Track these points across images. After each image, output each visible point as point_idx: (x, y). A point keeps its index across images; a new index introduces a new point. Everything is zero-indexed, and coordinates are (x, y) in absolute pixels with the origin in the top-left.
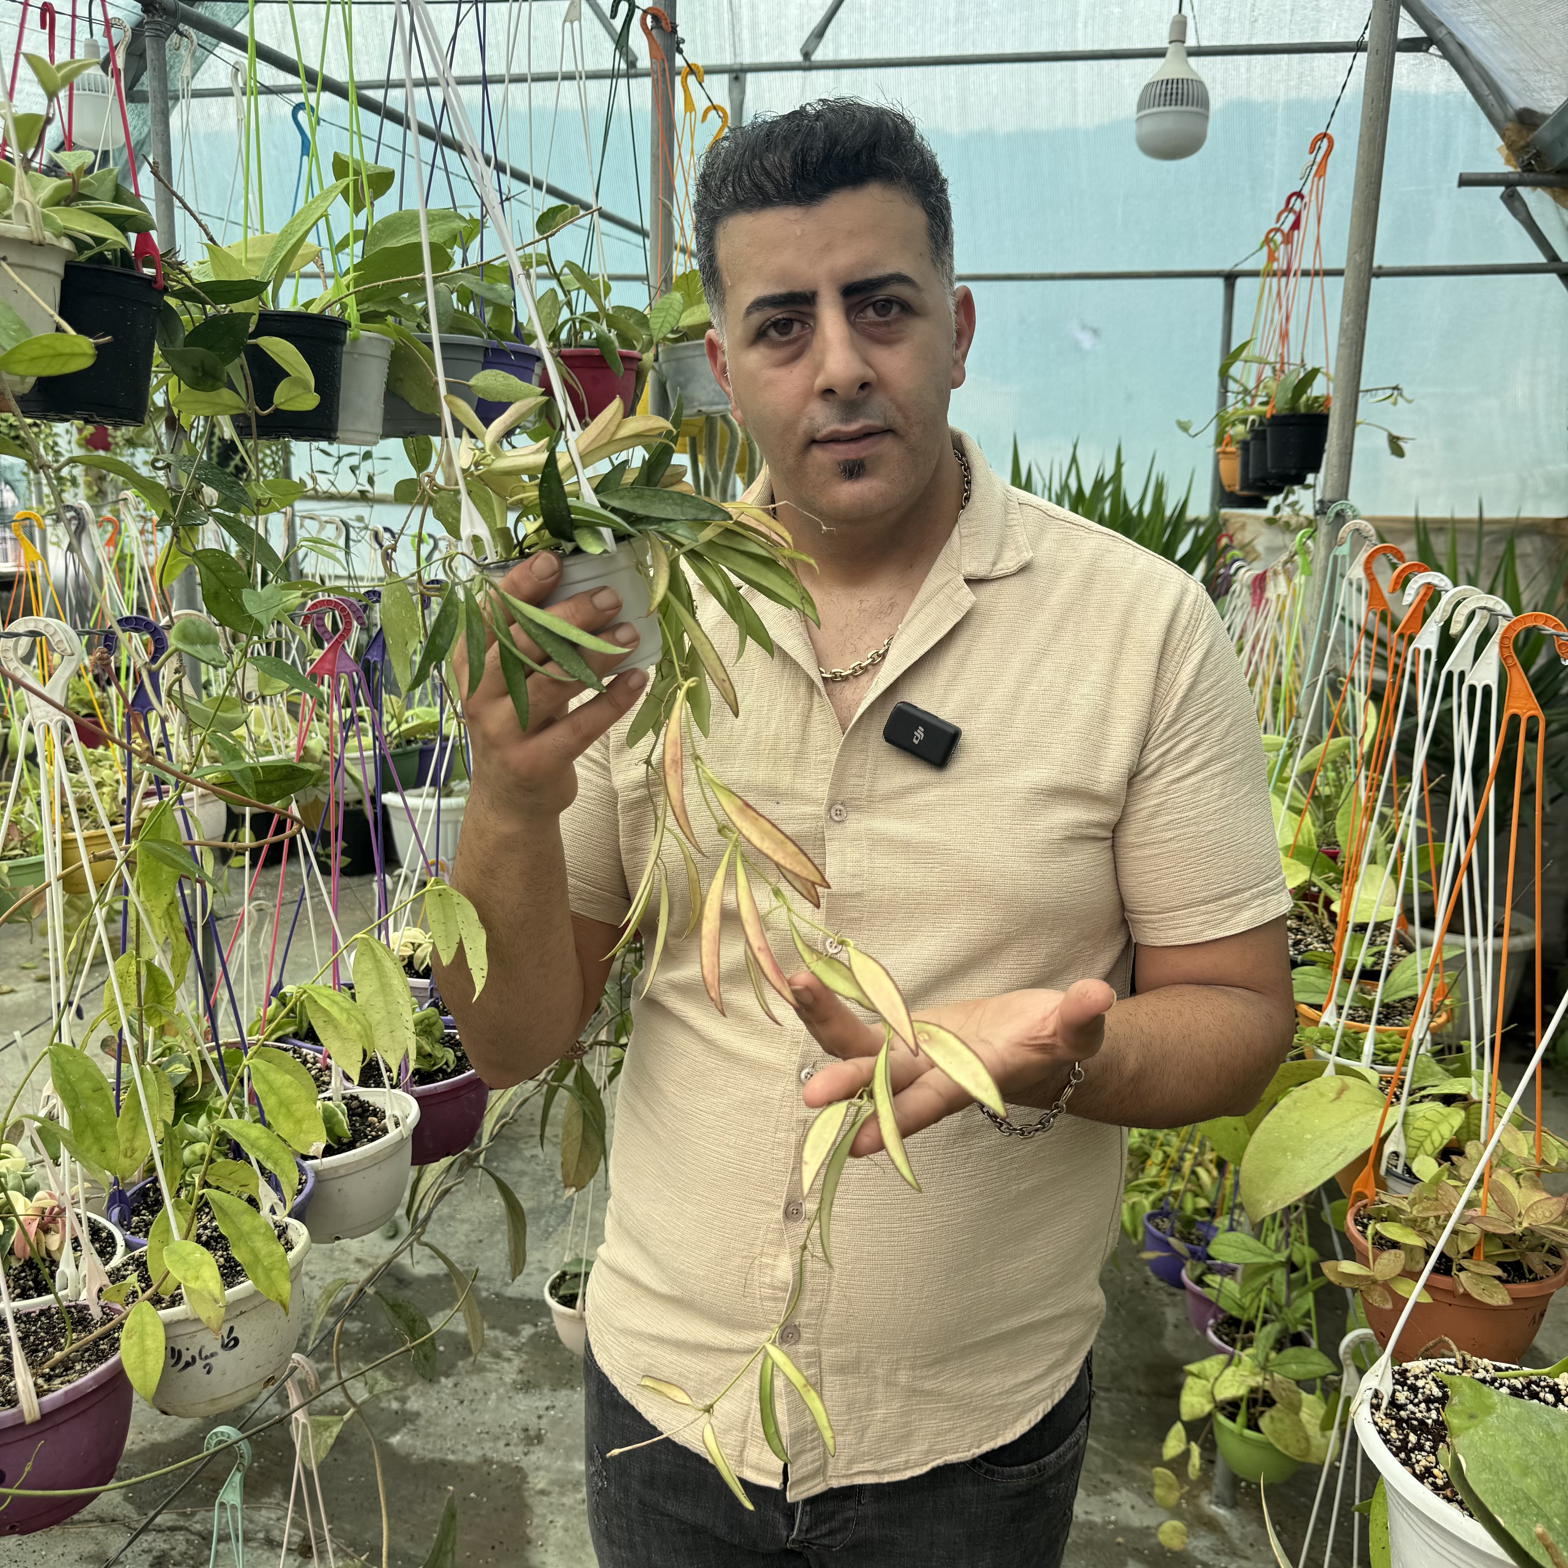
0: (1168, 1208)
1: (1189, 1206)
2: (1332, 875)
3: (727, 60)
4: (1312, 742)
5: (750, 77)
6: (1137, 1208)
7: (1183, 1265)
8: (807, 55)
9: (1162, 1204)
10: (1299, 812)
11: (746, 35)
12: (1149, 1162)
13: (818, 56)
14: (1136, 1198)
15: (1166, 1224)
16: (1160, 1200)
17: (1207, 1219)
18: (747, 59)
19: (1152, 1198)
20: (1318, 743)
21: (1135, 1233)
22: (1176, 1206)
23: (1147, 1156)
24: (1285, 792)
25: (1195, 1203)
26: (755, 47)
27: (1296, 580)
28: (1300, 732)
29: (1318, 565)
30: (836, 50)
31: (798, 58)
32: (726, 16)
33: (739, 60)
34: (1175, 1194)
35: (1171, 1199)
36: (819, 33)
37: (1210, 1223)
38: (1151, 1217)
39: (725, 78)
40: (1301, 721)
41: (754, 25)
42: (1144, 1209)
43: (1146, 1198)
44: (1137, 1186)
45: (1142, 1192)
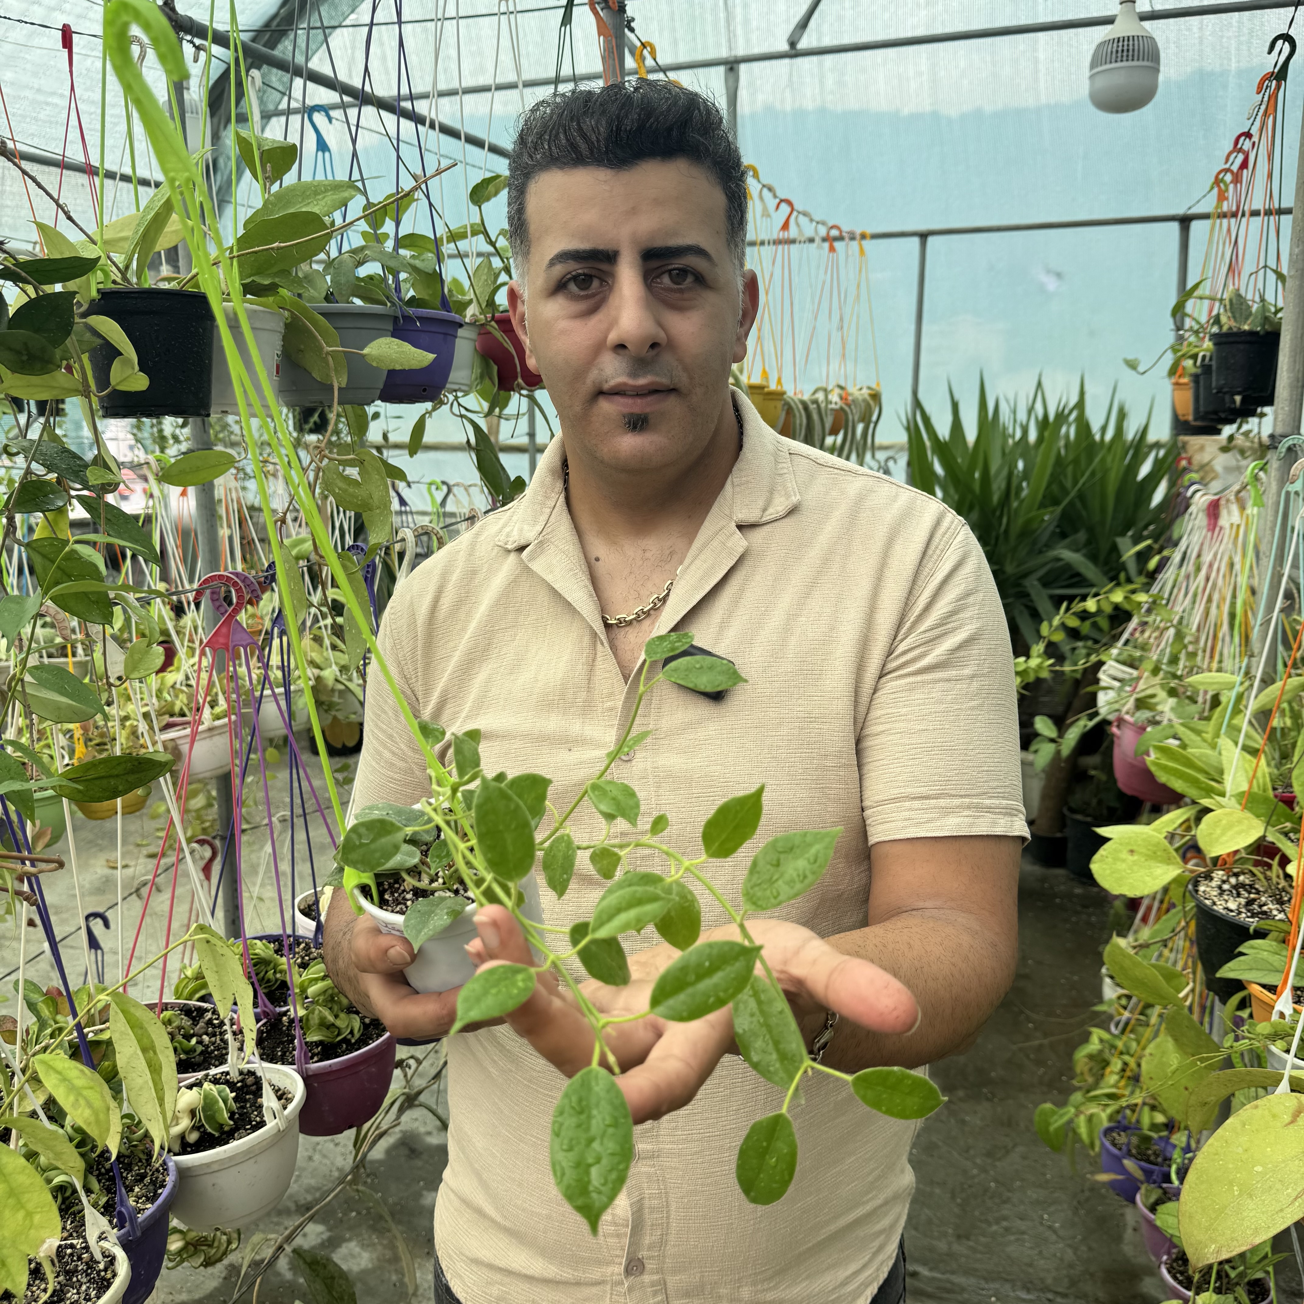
0: (1125, 1122)
1: (1146, 1121)
2: (1288, 825)
3: (724, 53)
4: (1267, 681)
5: (743, 67)
6: (1095, 1120)
7: (1139, 1188)
8: (793, 44)
9: (1119, 1117)
10: (1254, 752)
11: (739, 31)
12: (1108, 1070)
13: (803, 44)
14: (1093, 1109)
15: (1122, 1139)
16: (1118, 1112)
17: (1164, 1133)
18: (741, 52)
19: (1109, 1110)
20: (1273, 682)
21: (1092, 1145)
22: (1134, 1120)
23: (1107, 1063)
24: (1239, 731)
25: (1152, 1118)
26: (748, 41)
27: (1249, 511)
28: (1253, 672)
29: (1270, 499)
30: (819, 39)
31: (784, 47)
32: (722, 15)
33: (734, 53)
34: (1133, 1108)
35: (1128, 1112)
36: (804, 24)
37: (1168, 1138)
38: (1109, 1131)
39: (721, 69)
40: (1254, 660)
41: (746, 22)
42: (1101, 1122)
43: (1104, 1110)
44: (1095, 1097)
45: (1100, 1103)
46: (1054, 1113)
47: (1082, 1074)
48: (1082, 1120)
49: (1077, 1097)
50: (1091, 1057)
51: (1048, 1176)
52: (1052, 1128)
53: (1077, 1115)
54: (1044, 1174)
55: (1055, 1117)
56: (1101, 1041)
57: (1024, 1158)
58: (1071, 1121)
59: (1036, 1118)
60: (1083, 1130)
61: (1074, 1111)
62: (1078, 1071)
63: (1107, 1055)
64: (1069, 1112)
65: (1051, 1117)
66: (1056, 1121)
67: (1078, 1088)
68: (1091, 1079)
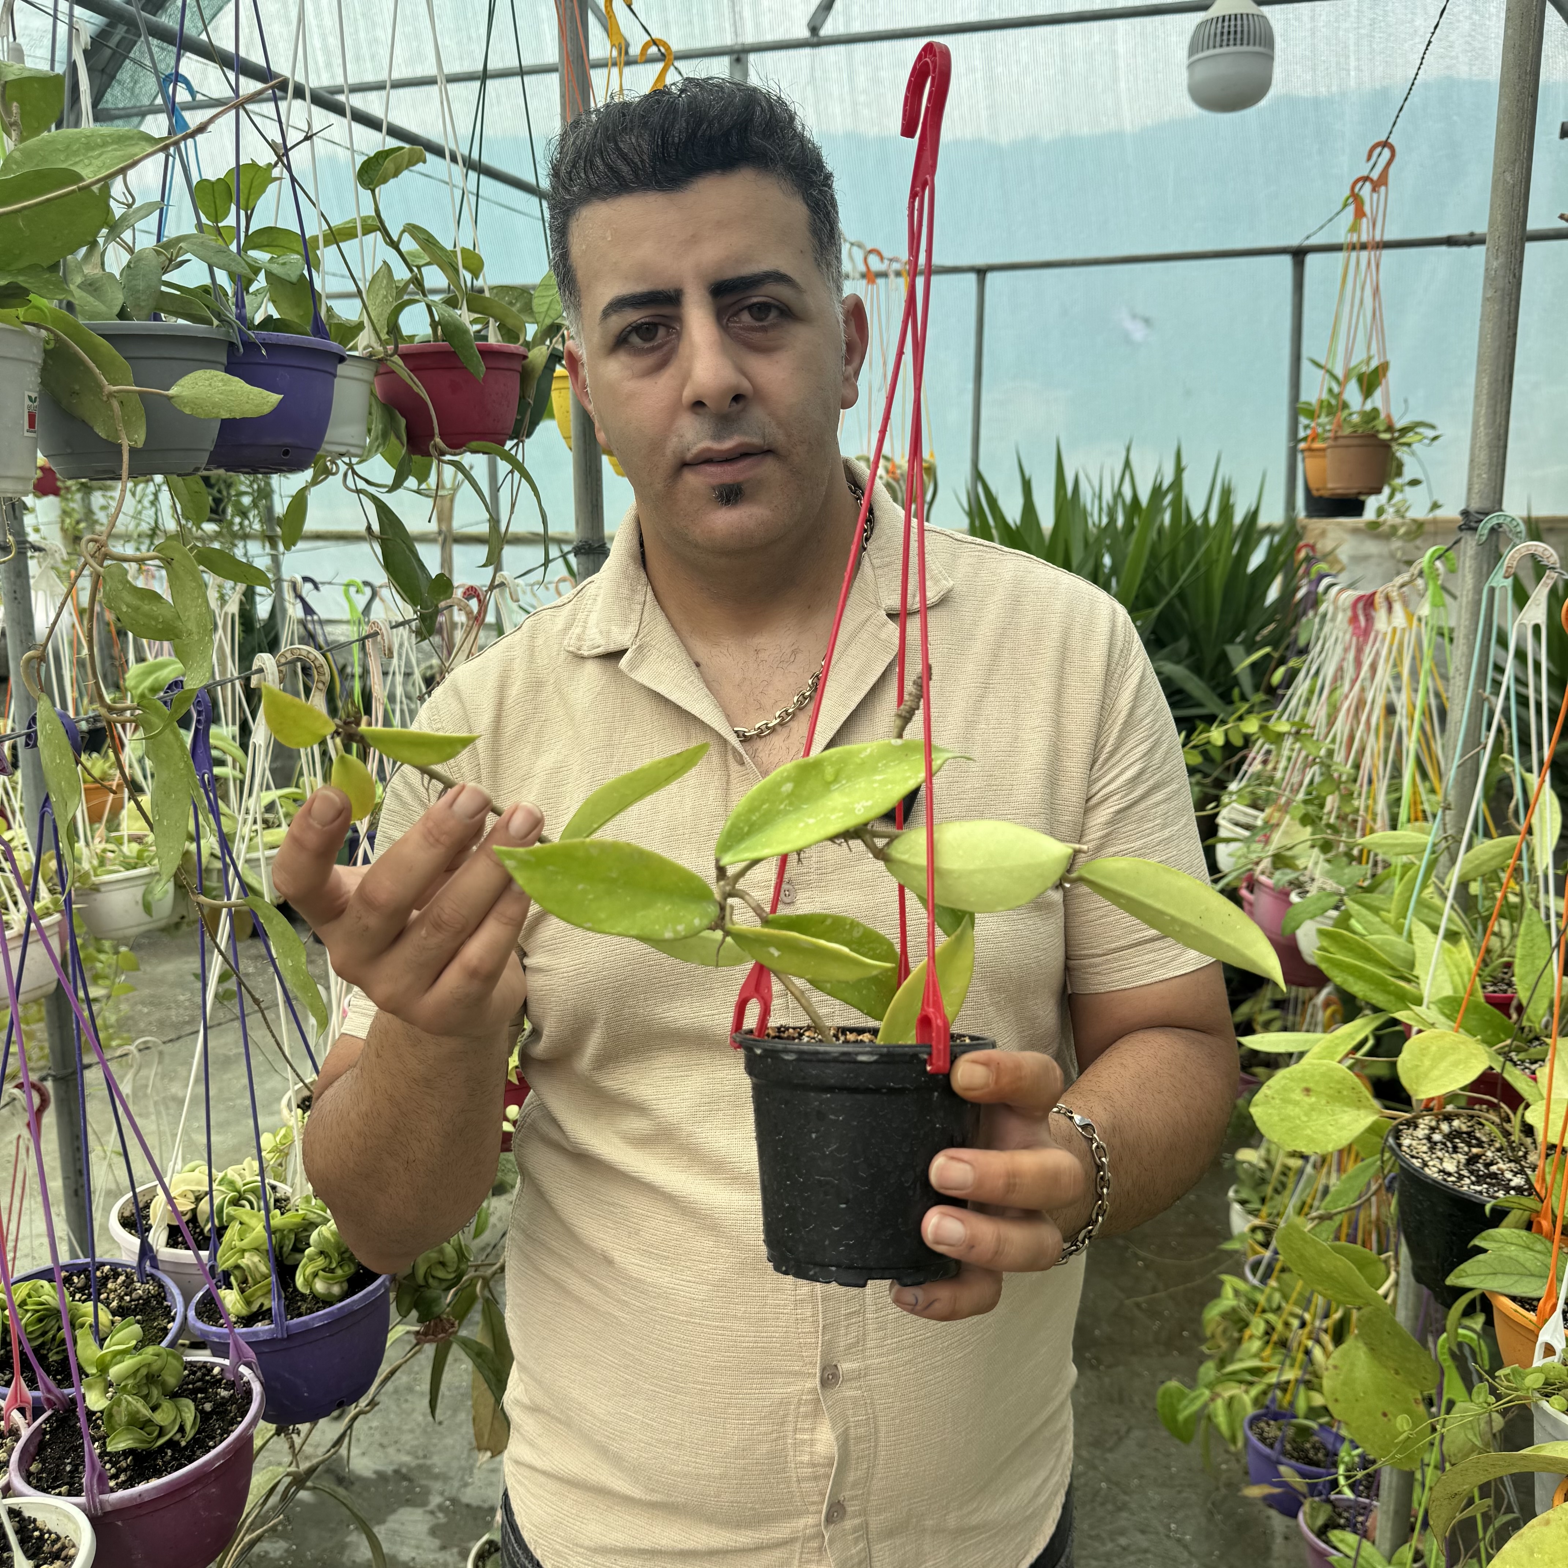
0: (1275, 1408)
1: (1301, 1405)
3: (728, 40)
5: (753, 58)
6: (1236, 1405)
7: (1301, 1504)
8: (814, 30)
9: (1267, 1400)
10: (1452, 937)
11: (747, 12)
12: (1247, 1333)
13: (828, 30)
14: (1233, 1390)
15: (1272, 1430)
16: (1264, 1393)
17: (1325, 1420)
18: (749, 38)
19: (1254, 1391)
21: (1234, 1439)
22: (1285, 1403)
23: (1245, 1324)
25: (1308, 1399)
26: (757, 25)
30: (847, 24)
31: (805, 33)
33: (740, 40)
34: (1284, 1387)
35: (1278, 1393)
36: (827, 5)
38: (1254, 1421)
39: (726, 60)
42: (1244, 1408)
43: (1247, 1392)
44: (1234, 1373)
45: (1241, 1382)
46: (1183, 1395)
47: (1213, 1336)
48: (1220, 1404)
49: (1208, 1370)
50: (1225, 1316)
51: (1174, 1469)
52: (1181, 1417)
53: (1212, 1399)
54: (1168, 1467)
55: (1185, 1402)
56: (1237, 1293)
57: (1142, 1445)
58: (1205, 1405)
59: (1159, 1401)
60: (1221, 1419)
61: (1207, 1393)
62: (1208, 1333)
63: (1245, 1313)
64: (1202, 1394)
65: (1179, 1401)
66: (1186, 1407)
67: (1210, 1357)
68: (1225, 1345)
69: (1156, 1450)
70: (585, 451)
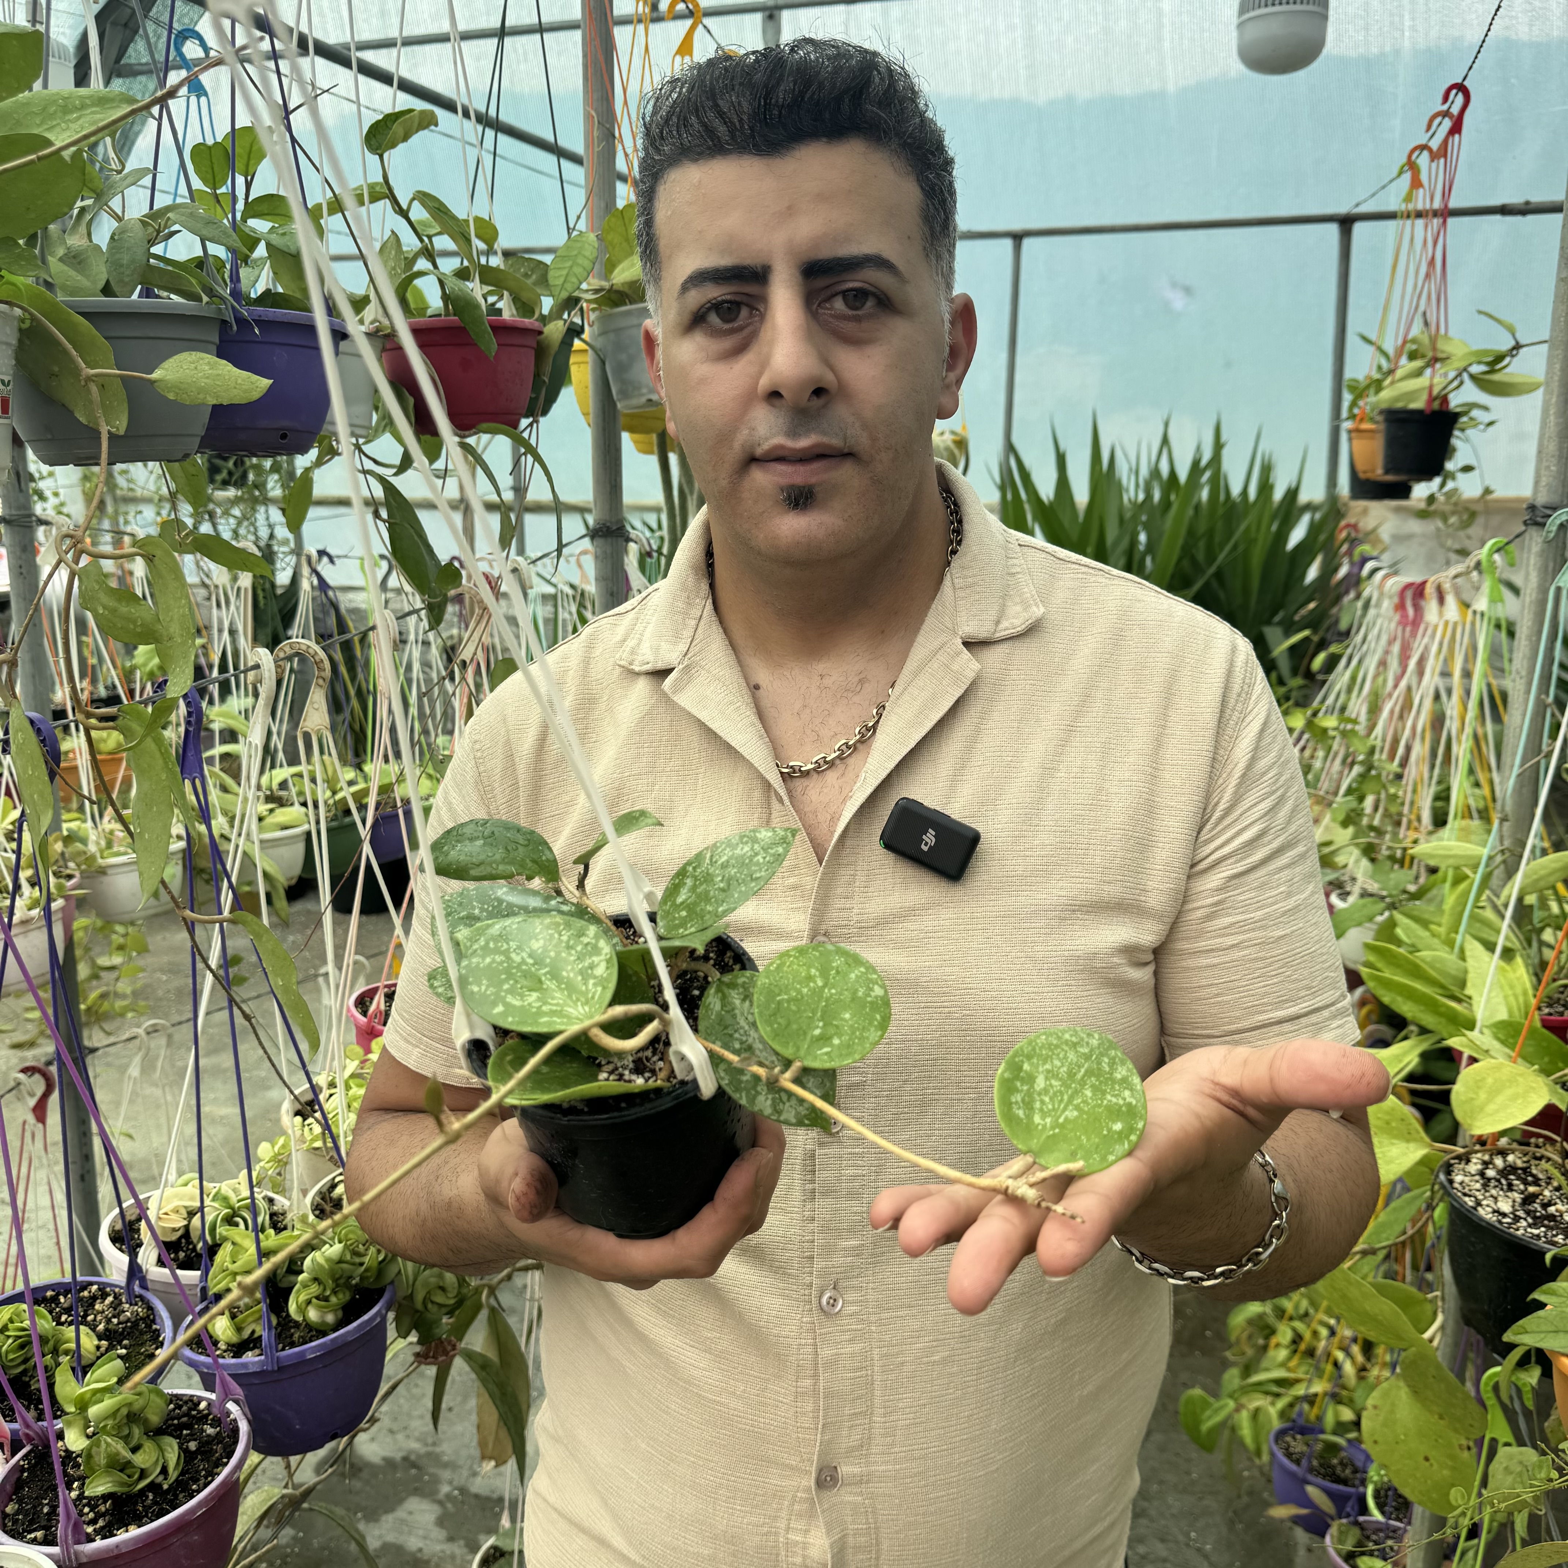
0: (1301, 1422)
1: (1329, 1420)
5: (787, 15)
6: (1261, 1418)
7: (1328, 1526)
9: (1294, 1414)
12: (1274, 1341)
14: (1259, 1401)
15: (1298, 1445)
16: (1291, 1405)
19: (1281, 1404)
21: (1258, 1453)
22: (1312, 1417)
23: (1270, 1332)
25: (1336, 1414)
28: (1506, 843)
34: (1311, 1400)
35: (1306, 1406)
38: (1280, 1435)
39: (758, 17)
40: (1506, 825)
42: (1270, 1421)
43: (1273, 1404)
44: (1259, 1384)
45: (1267, 1393)
46: (1206, 1405)
47: (1238, 1342)
48: (1245, 1415)
49: (1232, 1378)
50: (1250, 1322)
51: (1194, 1476)
52: (1205, 1427)
53: (1238, 1410)
54: (1188, 1473)
55: (1208, 1413)
58: (1229, 1417)
59: (1181, 1409)
60: (1246, 1432)
61: (1231, 1404)
62: (1233, 1338)
63: (1272, 1320)
64: (1226, 1405)
65: (1203, 1410)
66: (1210, 1417)
67: (1234, 1364)
68: (1250, 1352)
69: (1177, 1454)
70: (604, 429)
